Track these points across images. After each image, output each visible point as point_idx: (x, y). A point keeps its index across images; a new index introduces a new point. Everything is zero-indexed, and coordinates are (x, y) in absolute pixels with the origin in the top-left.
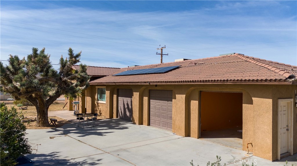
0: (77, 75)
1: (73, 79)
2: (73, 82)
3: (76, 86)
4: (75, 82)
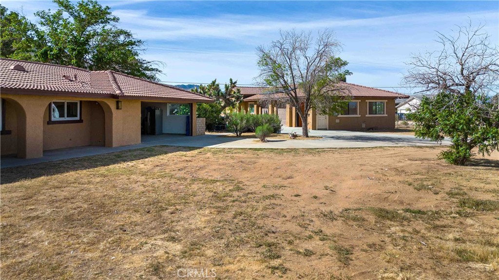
0: (235, 95)
1: (232, 97)
2: (232, 99)
3: (235, 101)
4: (234, 99)
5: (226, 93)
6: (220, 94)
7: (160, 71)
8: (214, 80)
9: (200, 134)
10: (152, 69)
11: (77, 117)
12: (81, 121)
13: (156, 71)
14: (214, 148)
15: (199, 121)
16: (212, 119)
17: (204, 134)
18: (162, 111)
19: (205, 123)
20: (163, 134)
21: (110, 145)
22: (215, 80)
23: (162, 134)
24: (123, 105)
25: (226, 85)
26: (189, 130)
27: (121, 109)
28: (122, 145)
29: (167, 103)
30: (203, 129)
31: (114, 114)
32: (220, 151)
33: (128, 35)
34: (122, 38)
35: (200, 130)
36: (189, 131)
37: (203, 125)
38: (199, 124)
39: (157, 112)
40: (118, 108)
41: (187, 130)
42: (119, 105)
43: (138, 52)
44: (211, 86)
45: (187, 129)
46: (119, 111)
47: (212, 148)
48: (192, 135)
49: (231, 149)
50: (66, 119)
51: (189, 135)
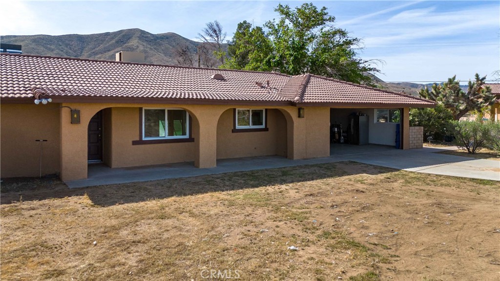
5: (469, 93)
6: (460, 95)
7: (377, 71)
8: (451, 77)
9: (415, 147)
10: (370, 68)
11: (262, 125)
12: (266, 129)
13: (374, 70)
14: (414, 172)
15: (414, 131)
16: (438, 128)
17: (422, 148)
18: (368, 117)
19: (422, 133)
20: (369, 144)
21: (292, 158)
22: (454, 78)
23: (367, 144)
24: (306, 112)
25: (470, 82)
26: (399, 141)
27: (303, 117)
28: (305, 158)
29: (374, 109)
30: (420, 141)
31: (295, 123)
32: (418, 179)
33: (343, 33)
34: (337, 38)
35: (415, 142)
36: (399, 144)
37: (420, 136)
38: (413, 134)
39: (362, 119)
40: (299, 116)
41: (396, 142)
42: (301, 113)
43: (355, 51)
44: (446, 85)
45: (396, 139)
46: (301, 120)
47: (412, 172)
48: (402, 148)
49: (440, 176)
50: (251, 127)
51: (399, 148)
